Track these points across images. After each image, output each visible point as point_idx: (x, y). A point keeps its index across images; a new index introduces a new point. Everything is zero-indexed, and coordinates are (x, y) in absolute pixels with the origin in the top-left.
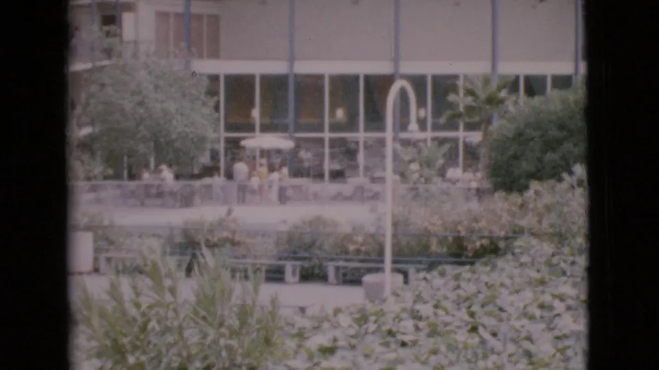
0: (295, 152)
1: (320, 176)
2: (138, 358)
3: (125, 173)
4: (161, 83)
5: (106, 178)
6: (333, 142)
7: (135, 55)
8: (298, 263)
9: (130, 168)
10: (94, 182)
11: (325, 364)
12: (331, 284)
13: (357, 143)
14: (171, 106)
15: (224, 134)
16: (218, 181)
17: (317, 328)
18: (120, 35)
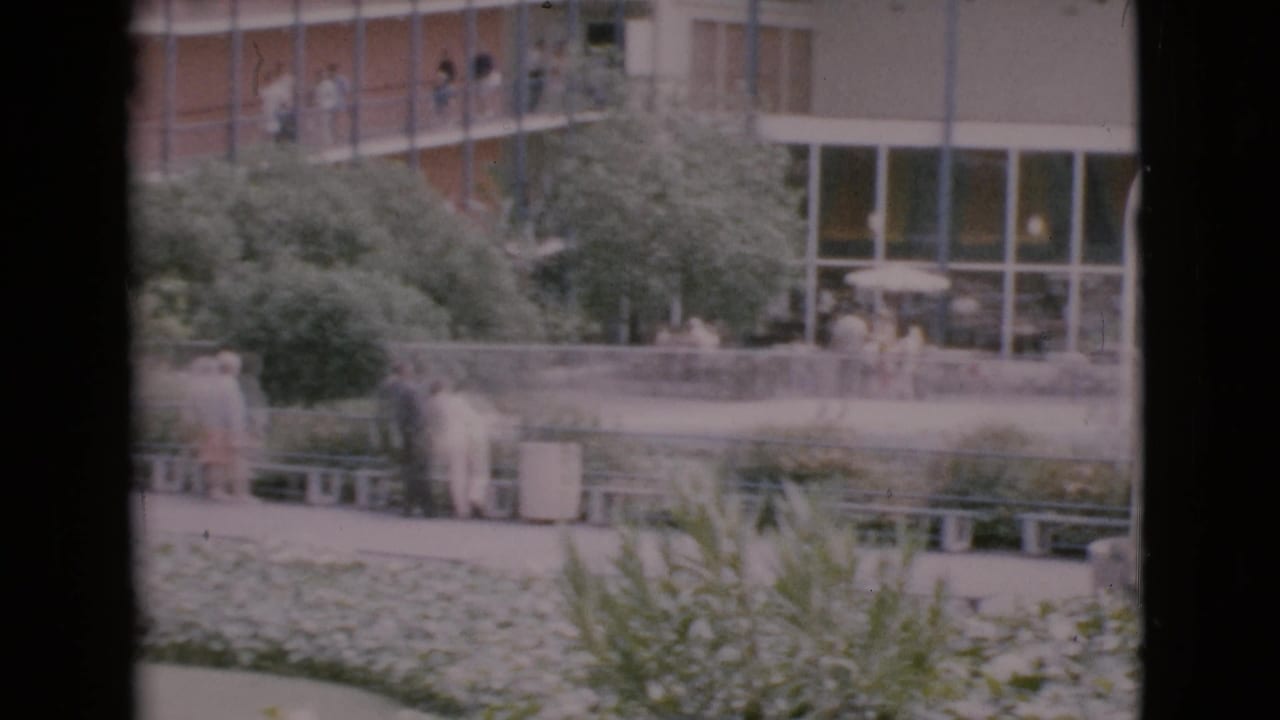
0: (946, 299)
1: (994, 345)
2: (668, 690)
3: (624, 331)
4: (698, 157)
5: (588, 339)
6: (1022, 281)
7: (650, 105)
8: (969, 513)
9: (634, 323)
10: (565, 347)
11: (1024, 709)
12: (1031, 556)
13: (1066, 284)
14: (717, 204)
15: (814, 261)
16: (803, 350)
17: (1008, 642)
18: (621, 64)
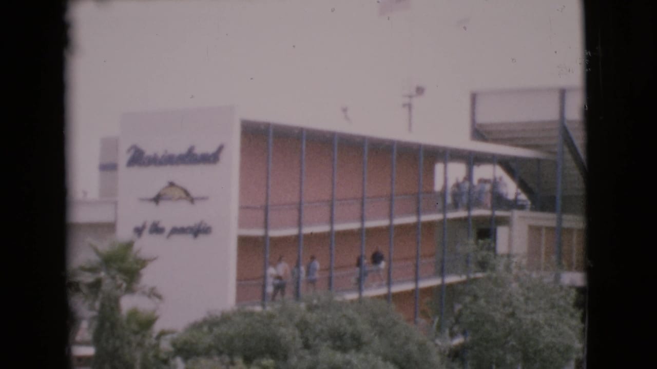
18: (494, 249)
